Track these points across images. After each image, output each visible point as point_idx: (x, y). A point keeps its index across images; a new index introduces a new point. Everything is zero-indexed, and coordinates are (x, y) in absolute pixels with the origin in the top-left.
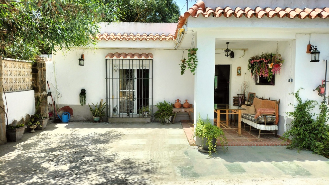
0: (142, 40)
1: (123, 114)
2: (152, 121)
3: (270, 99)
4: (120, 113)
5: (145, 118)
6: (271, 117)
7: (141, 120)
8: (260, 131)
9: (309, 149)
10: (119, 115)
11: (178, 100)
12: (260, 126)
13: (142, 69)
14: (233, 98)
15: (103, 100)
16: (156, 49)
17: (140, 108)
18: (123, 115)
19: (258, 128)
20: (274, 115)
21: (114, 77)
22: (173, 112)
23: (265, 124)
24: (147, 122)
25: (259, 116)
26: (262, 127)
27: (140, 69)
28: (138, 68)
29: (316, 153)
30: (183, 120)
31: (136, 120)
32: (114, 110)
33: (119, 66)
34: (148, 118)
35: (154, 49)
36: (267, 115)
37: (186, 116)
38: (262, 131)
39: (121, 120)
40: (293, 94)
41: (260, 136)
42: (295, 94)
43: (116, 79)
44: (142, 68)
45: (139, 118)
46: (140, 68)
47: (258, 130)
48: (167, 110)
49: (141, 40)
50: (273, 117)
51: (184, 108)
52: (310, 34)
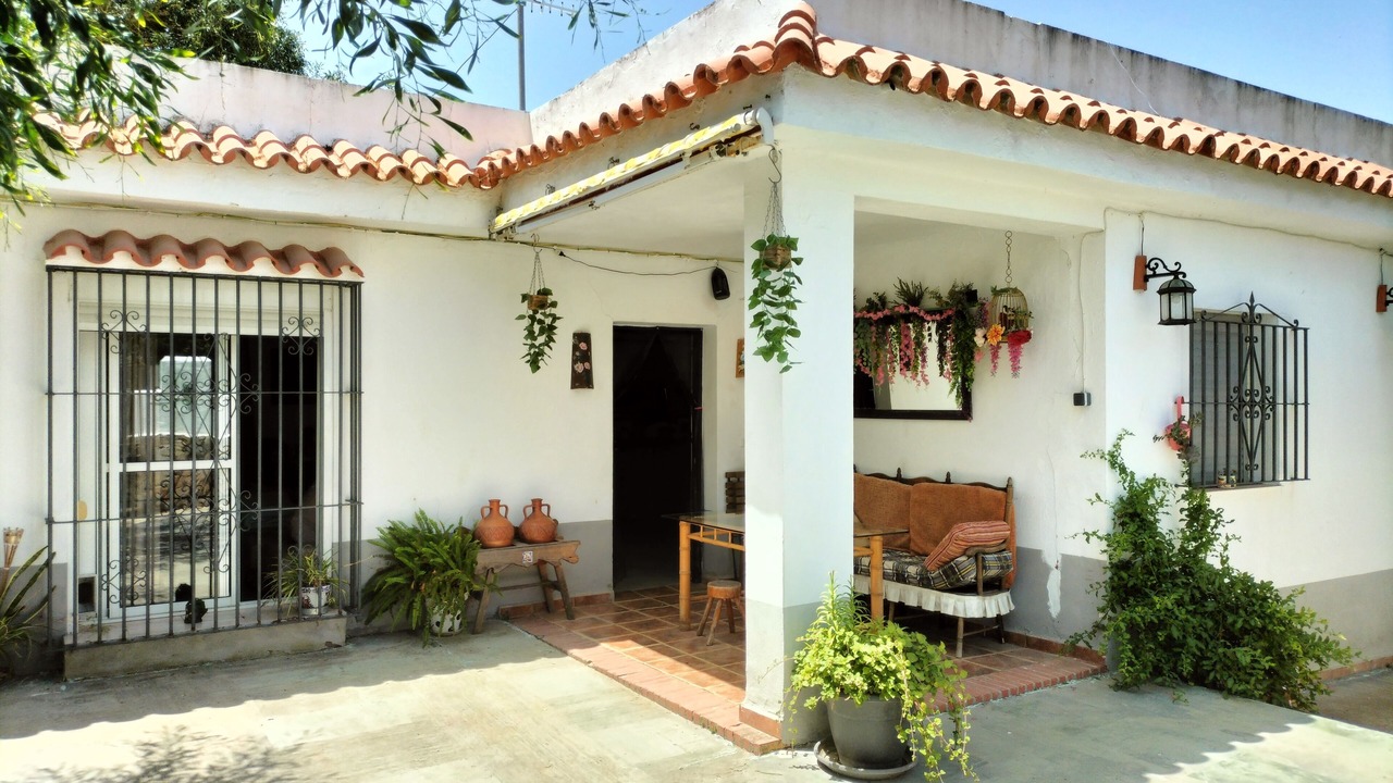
0: (309, 170)
1: (148, 614)
2: (351, 637)
3: (948, 481)
4: (130, 611)
5: (313, 624)
6: (999, 559)
7: (291, 635)
8: (961, 624)
9: (1201, 679)
10: (124, 622)
11: (495, 505)
12: (959, 600)
13: (297, 338)
14: (725, 480)
15: (19, 534)
16: (366, 229)
17: (285, 570)
18: (148, 621)
19: (949, 611)
20: (1003, 546)
21: (89, 383)
22: (479, 568)
23: (980, 589)
24: (329, 645)
25: (953, 560)
26: (970, 607)
27: (287, 337)
28: (250, 330)
29: (1245, 695)
30: (513, 609)
31: (258, 640)
32: (86, 591)
33: (143, 313)
34: (332, 623)
35: (356, 227)
36: (987, 550)
37: (527, 586)
38: (970, 624)
39: (156, 655)
40: (1098, 457)
41: (964, 649)
42: (1107, 457)
43: (100, 394)
44: (296, 334)
45: (277, 628)
46: (286, 332)
47: (953, 621)
48: (452, 564)
49: (302, 167)
50: (1005, 558)
51: (531, 542)
52: (1141, 214)
